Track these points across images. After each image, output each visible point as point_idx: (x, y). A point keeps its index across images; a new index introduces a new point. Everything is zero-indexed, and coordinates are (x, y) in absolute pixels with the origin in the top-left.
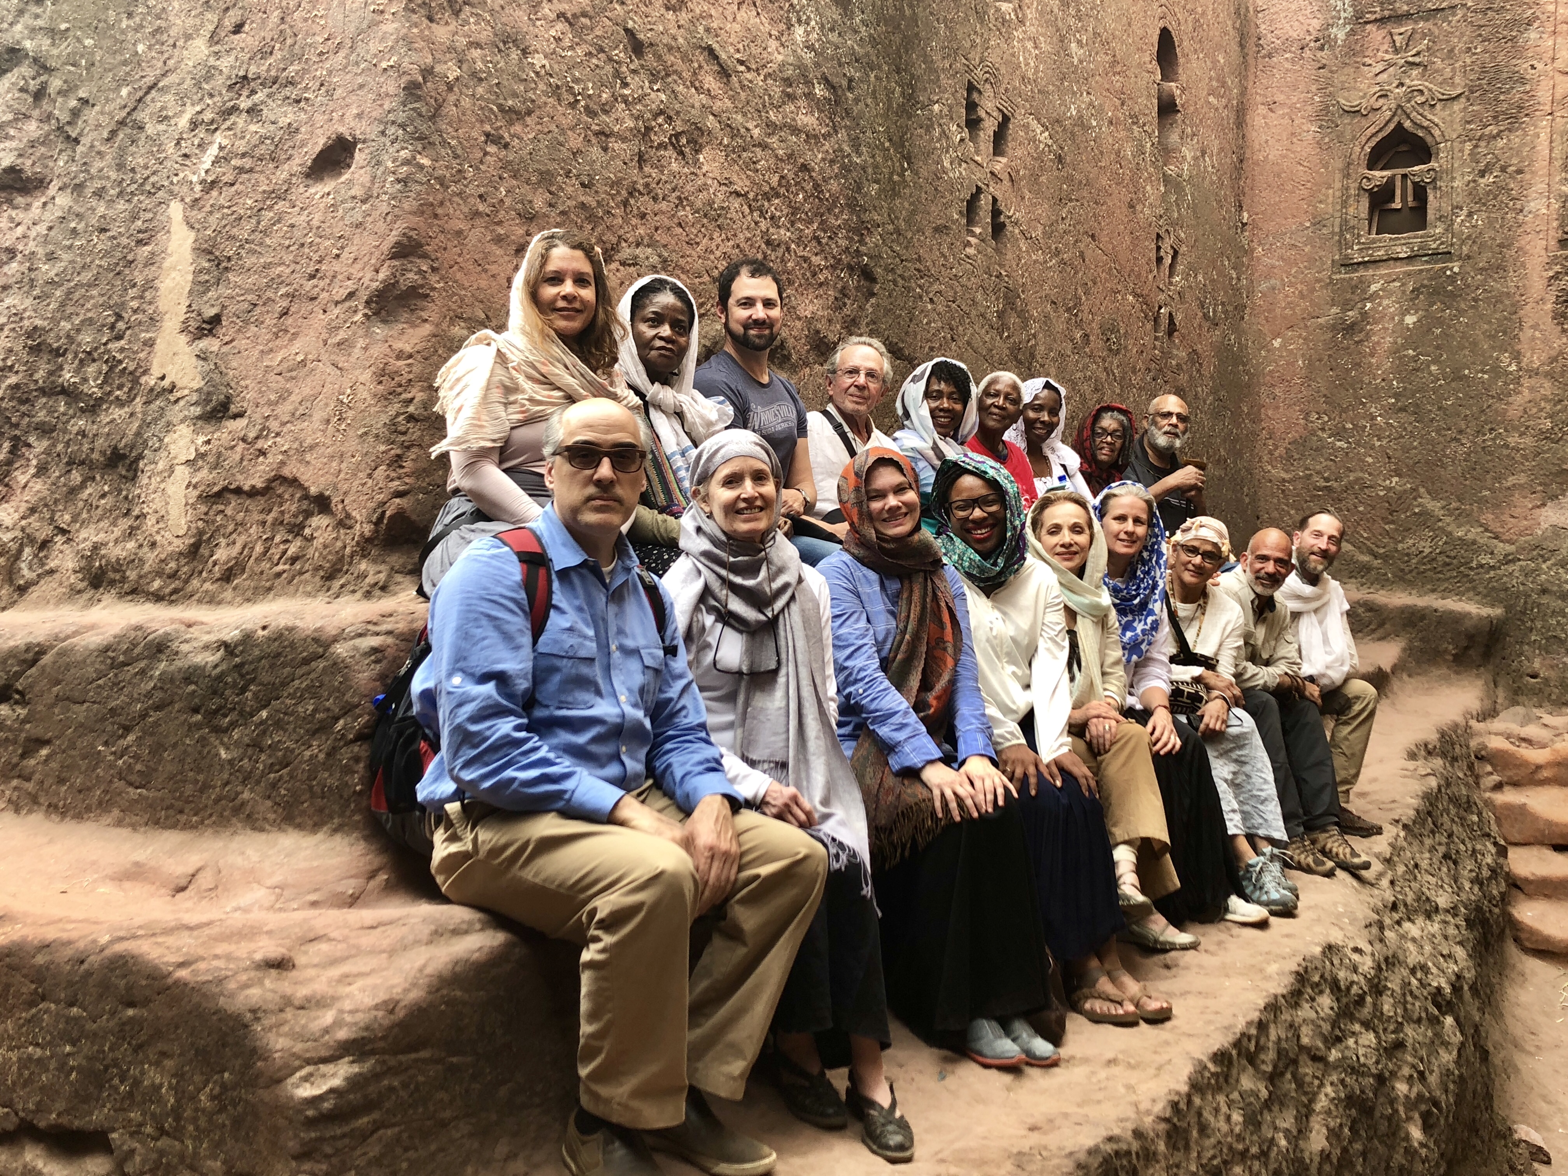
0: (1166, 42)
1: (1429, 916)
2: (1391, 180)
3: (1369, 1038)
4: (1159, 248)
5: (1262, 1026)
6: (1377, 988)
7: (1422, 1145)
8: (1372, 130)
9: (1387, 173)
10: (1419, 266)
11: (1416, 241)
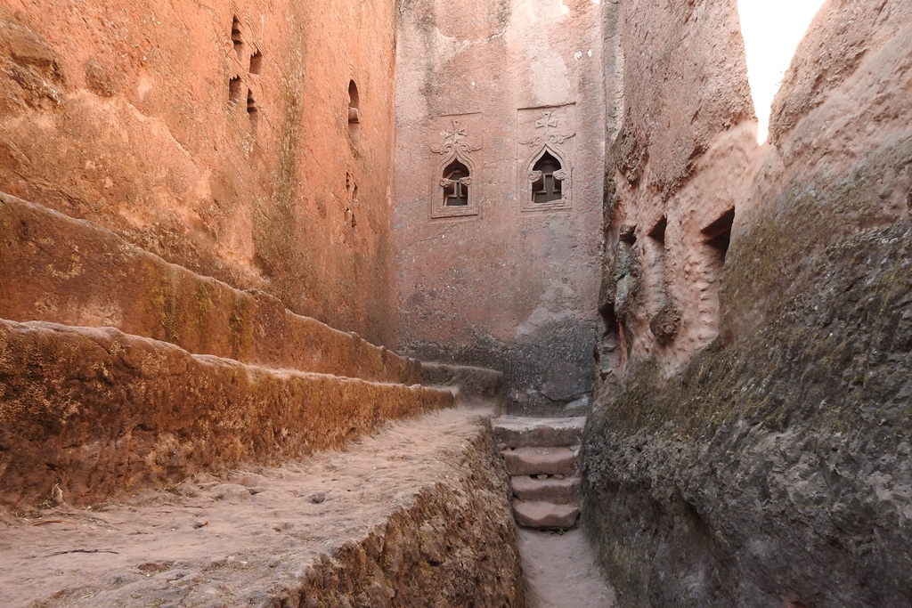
0: (353, 88)
1: (490, 489)
2: (453, 182)
3: (468, 551)
4: (348, 180)
8: (445, 161)
9: (451, 180)
10: (465, 219)
11: (463, 209)
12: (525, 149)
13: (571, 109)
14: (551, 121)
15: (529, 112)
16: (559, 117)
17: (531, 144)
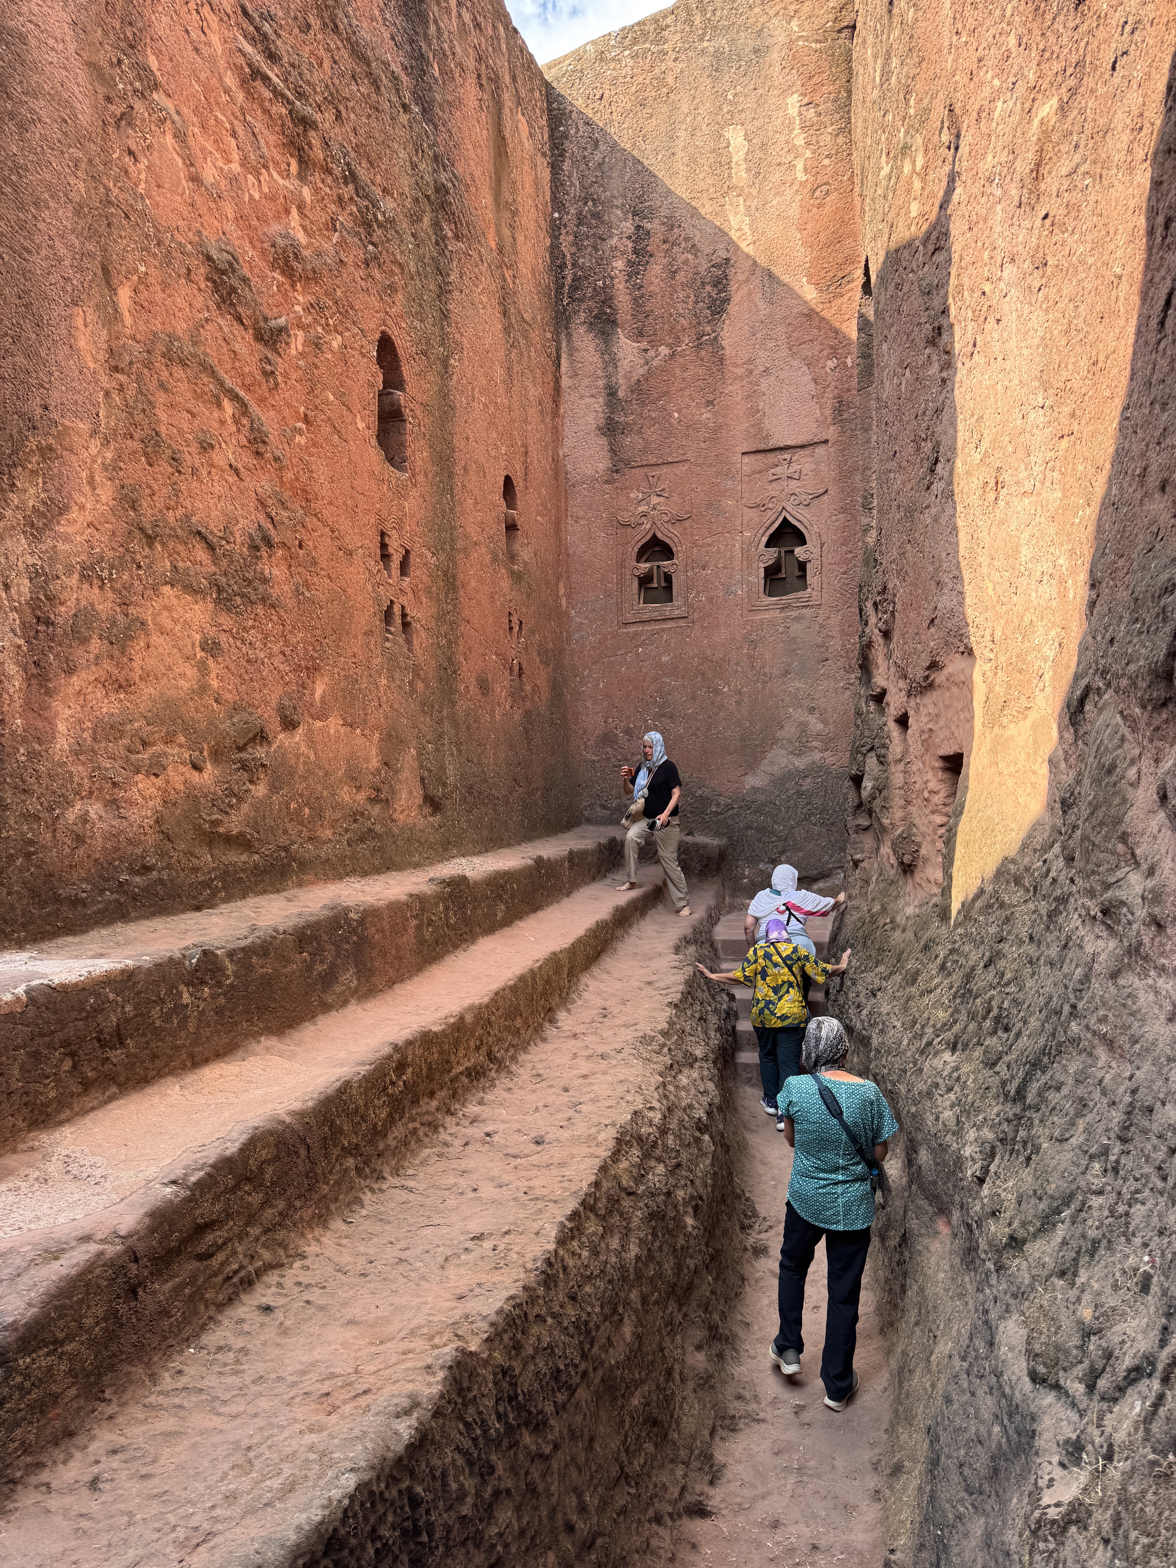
0: (509, 485)
1: (691, 1066)
2: (651, 568)
3: (661, 1169)
4: (510, 621)
5: (597, 1184)
6: (663, 1131)
7: (694, 1228)
8: (639, 537)
9: (648, 565)
10: (669, 625)
11: (667, 609)
12: (752, 514)
13: (820, 451)
14: (791, 470)
15: (759, 456)
16: (803, 462)
17: (760, 507)
